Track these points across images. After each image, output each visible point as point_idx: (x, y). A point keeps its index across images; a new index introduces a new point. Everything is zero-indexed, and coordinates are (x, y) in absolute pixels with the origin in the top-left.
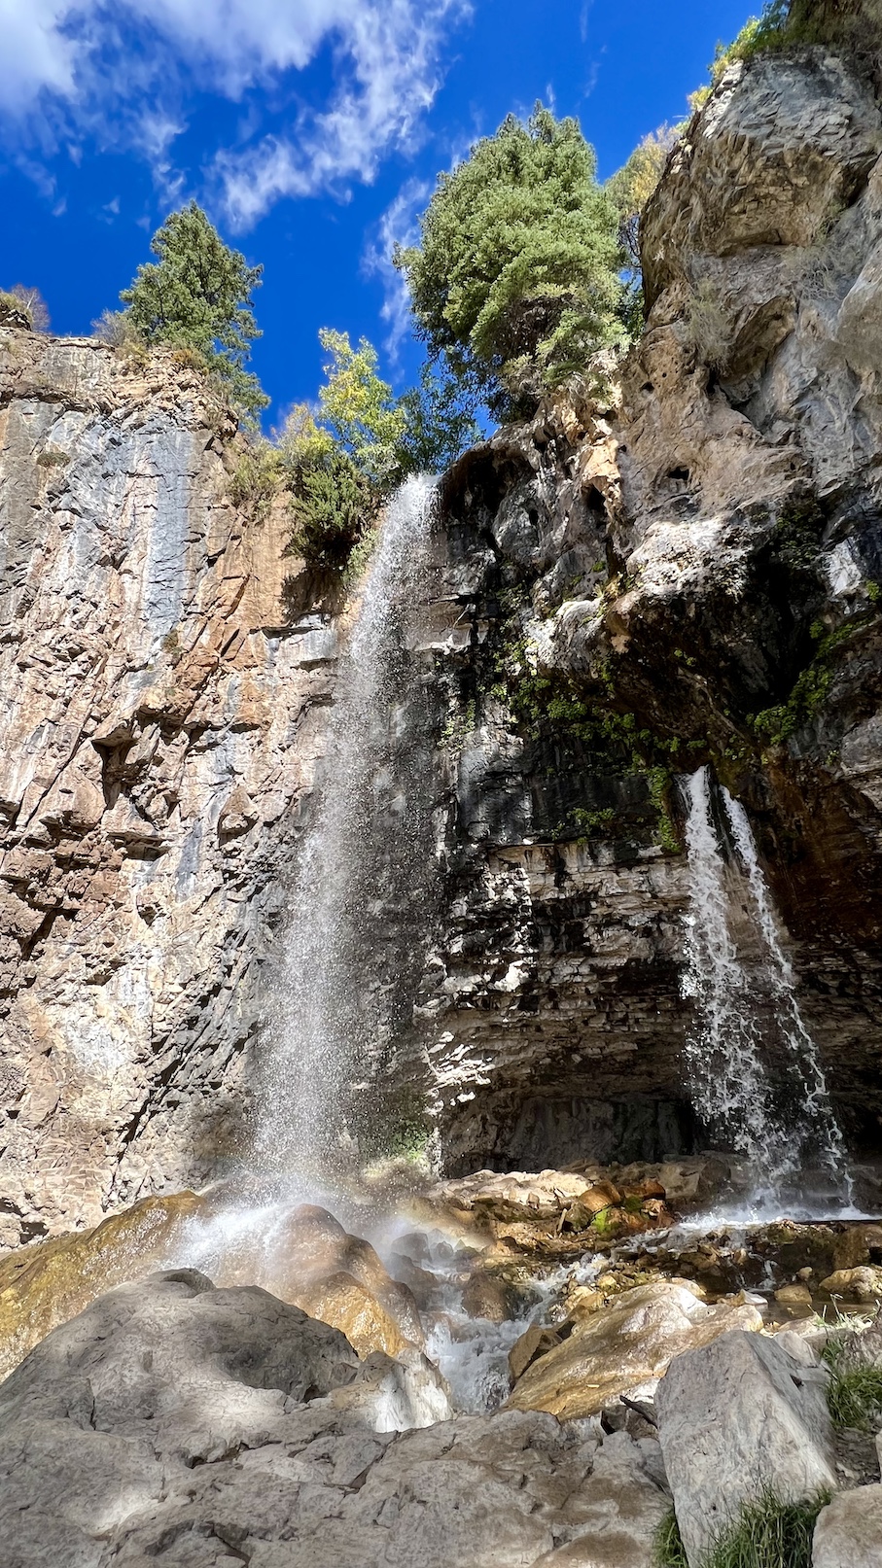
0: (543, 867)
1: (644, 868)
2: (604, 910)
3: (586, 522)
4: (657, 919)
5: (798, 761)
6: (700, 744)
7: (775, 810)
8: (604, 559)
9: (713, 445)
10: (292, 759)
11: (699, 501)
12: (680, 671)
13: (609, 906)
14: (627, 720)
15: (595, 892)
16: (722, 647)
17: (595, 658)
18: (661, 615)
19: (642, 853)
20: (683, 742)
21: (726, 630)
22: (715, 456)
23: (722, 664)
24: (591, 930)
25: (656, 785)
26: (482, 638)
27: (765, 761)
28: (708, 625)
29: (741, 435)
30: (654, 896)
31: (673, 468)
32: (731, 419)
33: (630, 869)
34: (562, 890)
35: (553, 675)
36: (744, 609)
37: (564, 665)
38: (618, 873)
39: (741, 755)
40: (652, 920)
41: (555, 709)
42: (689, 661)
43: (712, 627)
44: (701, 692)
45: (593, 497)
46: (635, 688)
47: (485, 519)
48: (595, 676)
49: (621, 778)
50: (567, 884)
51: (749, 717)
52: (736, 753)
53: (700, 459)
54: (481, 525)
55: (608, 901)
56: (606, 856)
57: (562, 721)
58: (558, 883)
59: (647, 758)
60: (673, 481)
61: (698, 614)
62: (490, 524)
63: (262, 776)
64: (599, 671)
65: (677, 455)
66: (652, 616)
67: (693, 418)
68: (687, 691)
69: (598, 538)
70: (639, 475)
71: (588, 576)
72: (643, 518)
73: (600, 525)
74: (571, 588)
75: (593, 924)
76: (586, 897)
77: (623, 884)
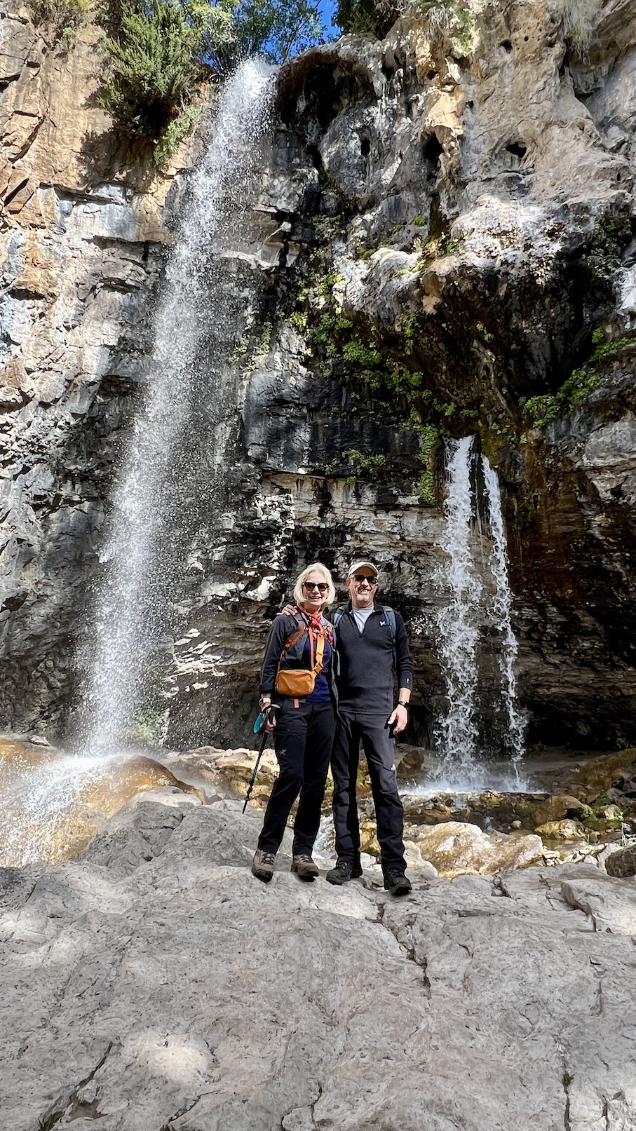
0: (311, 497)
1: (399, 513)
2: (356, 544)
3: (418, 170)
4: (399, 559)
5: (551, 446)
6: (472, 413)
7: (520, 484)
8: (427, 214)
9: (555, 131)
10: (77, 341)
11: (530, 184)
12: (475, 344)
13: (361, 541)
14: (416, 378)
15: (352, 527)
16: (518, 331)
17: (402, 311)
18: (475, 287)
19: (401, 500)
20: (459, 409)
21: (525, 317)
22: (555, 143)
23: (514, 346)
24: (341, 559)
25: (427, 440)
26: (290, 261)
27: (523, 440)
28: (513, 308)
29: (582, 129)
30: (403, 539)
31: (513, 142)
32: (577, 110)
33: (387, 512)
34: (323, 520)
35: (358, 318)
36: (547, 300)
37: (371, 311)
38: (376, 514)
39: (505, 430)
40: (396, 558)
41: (352, 351)
42: (487, 336)
43: (516, 310)
44: (487, 368)
45: (431, 146)
46: (432, 349)
47: (316, 132)
48: (398, 329)
49: (396, 430)
50: (329, 516)
51: (522, 400)
52: (501, 429)
53: (540, 141)
54: (310, 139)
55: (362, 536)
56: (369, 497)
57: (355, 365)
58: (321, 513)
59: (423, 416)
60: (509, 154)
61: (508, 295)
62: (318, 140)
63: (43, 353)
64: (403, 325)
65: (520, 129)
66: (467, 285)
67: (543, 94)
68: (475, 364)
69: (426, 190)
70: (481, 139)
71: (409, 227)
72: (476, 184)
73: (431, 177)
74: (390, 234)
75: (344, 554)
76: (343, 530)
77: (379, 523)
